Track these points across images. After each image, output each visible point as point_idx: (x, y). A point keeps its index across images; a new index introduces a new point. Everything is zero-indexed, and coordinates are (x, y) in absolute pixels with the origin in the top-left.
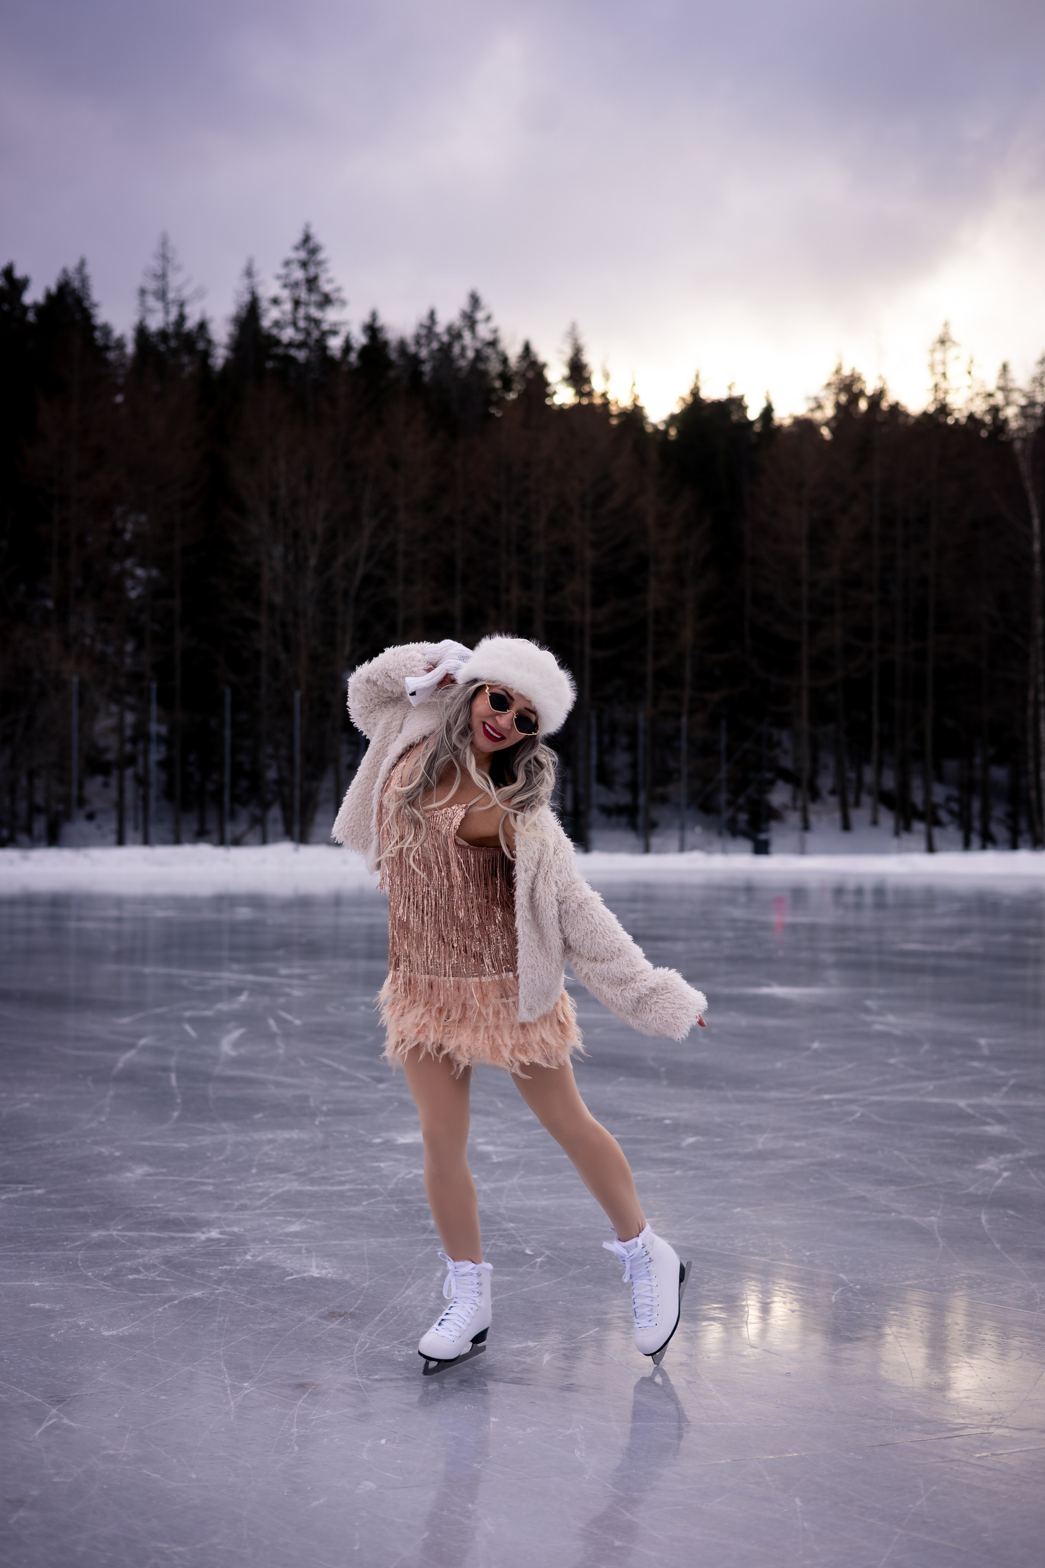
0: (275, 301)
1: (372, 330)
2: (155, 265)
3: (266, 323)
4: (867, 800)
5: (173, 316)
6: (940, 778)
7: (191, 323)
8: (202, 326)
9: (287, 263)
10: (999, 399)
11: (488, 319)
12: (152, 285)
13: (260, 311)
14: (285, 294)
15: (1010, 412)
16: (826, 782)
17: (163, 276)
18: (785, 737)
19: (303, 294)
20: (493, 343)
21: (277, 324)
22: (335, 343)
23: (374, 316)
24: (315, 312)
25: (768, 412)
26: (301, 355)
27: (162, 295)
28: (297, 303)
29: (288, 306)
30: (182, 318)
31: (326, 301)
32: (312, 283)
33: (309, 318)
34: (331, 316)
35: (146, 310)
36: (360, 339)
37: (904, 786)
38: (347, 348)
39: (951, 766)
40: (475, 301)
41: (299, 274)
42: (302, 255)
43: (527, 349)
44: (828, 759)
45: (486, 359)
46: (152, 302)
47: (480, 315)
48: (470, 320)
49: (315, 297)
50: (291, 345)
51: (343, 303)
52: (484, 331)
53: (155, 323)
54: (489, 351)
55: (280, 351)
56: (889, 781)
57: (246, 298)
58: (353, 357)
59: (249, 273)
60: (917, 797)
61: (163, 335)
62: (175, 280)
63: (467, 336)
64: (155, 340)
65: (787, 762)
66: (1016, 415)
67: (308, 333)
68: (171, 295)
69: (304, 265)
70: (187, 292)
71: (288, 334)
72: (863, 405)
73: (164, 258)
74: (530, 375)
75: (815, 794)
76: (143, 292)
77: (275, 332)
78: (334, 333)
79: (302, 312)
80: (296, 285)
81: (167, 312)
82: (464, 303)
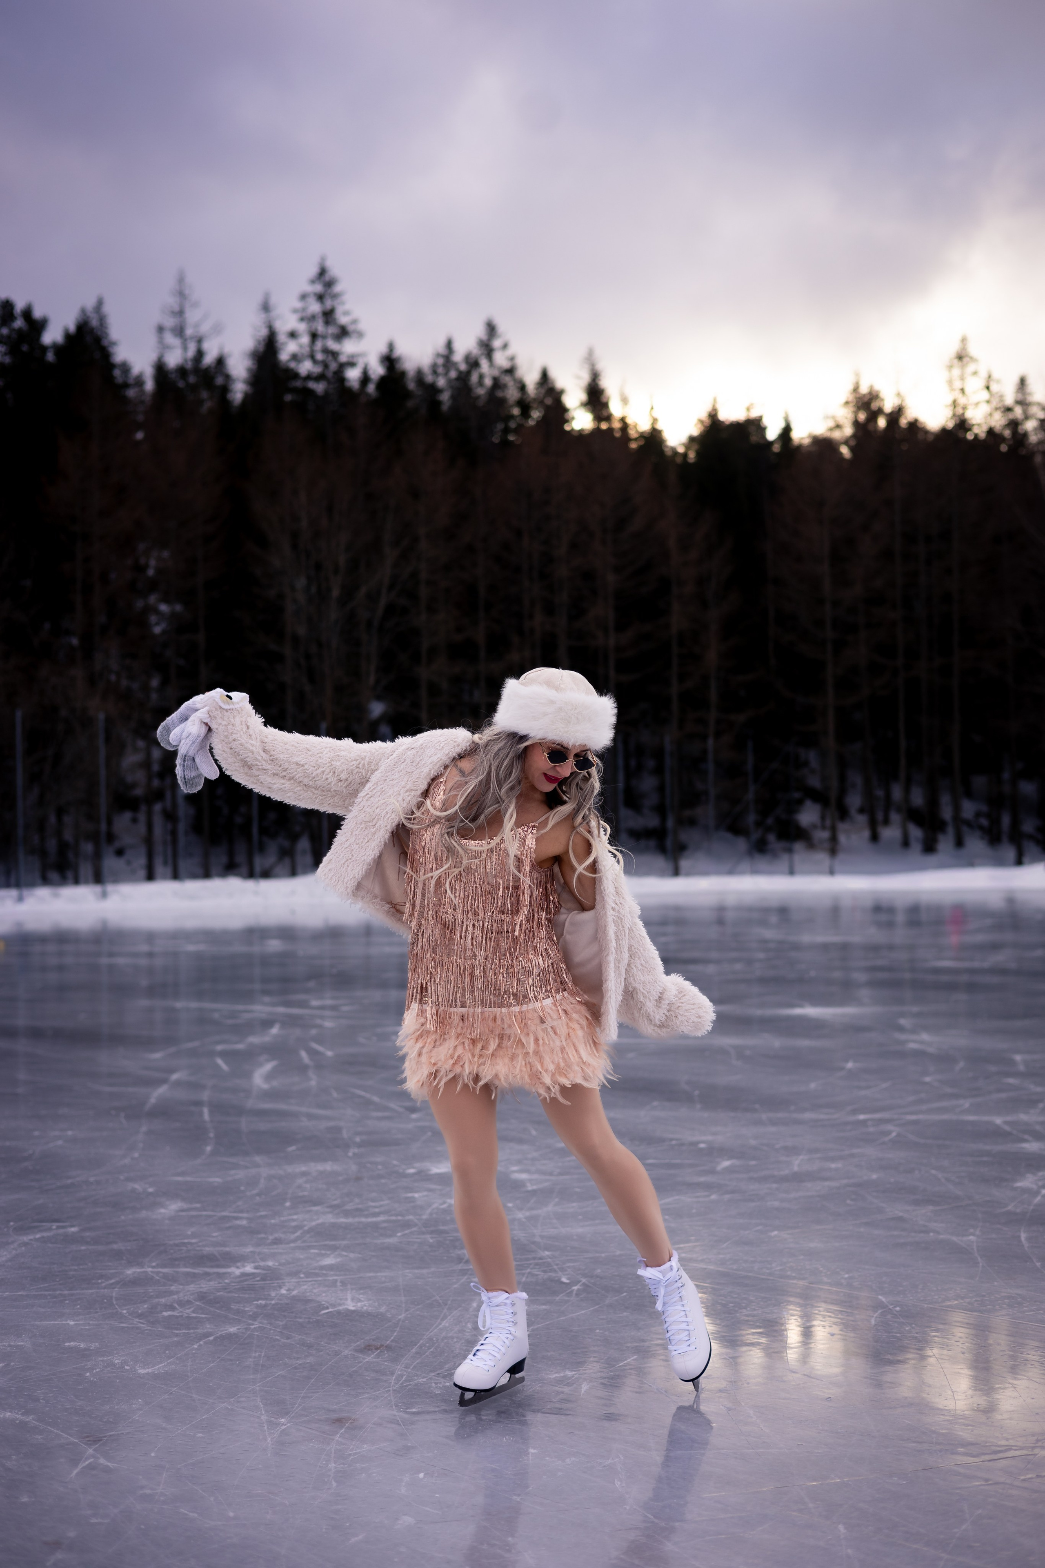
0: (293, 335)
1: (390, 361)
2: (172, 302)
3: (284, 356)
4: (895, 817)
5: (191, 352)
6: (969, 794)
7: (209, 359)
8: (220, 362)
9: (304, 297)
10: (1018, 412)
11: (505, 346)
12: (170, 322)
13: (278, 345)
14: (302, 327)
15: (1030, 425)
16: (854, 800)
17: (180, 313)
18: (812, 757)
19: (320, 327)
20: (510, 371)
21: (295, 357)
22: (353, 375)
23: (391, 347)
24: (332, 345)
25: (786, 431)
26: (319, 387)
27: (179, 331)
28: (314, 336)
29: (305, 340)
30: (200, 354)
31: (343, 333)
32: (328, 315)
33: (326, 351)
34: (348, 348)
35: (164, 347)
36: (377, 370)
37: (933, 803)
38: (365, 379)
39: (980, 782)
40: (491, 329)
41: (315, 307)
42: (318, 288)
43: (545, 376)
44: (856, 778)
45: (504, 387)
46: (170, 339)
47: (497, 343)
48: (487, 348)
49: (332, 330)
50: (309, 377)
51: (360, 335)
52: (501, 359)
53: (173, 359)
54: (507, 379)
55: (298, 384)
56: (918, 798)
57: (264, 332)
58: (371, 388)
59: (266, 307)
60: (947, 813)
61: (182, 371)
62: (192, 316)
63: (484, 364)
64: (173, 376)
65: (814, 782)
66: (1035, 429)
67: (326, 365)
68: (189, 332)
69: (320, 298)
70: (205, 328)
71: (306, 367)
72: (882, 423)
73: (181, 294)
74: (549, 401)
75: (843, 813)
76: (160, 329)
77: (293, 365)
78: (352, 364)
79: (319, 345)
80: (313, 318)
81: (185, 348)
82: (480, 331)
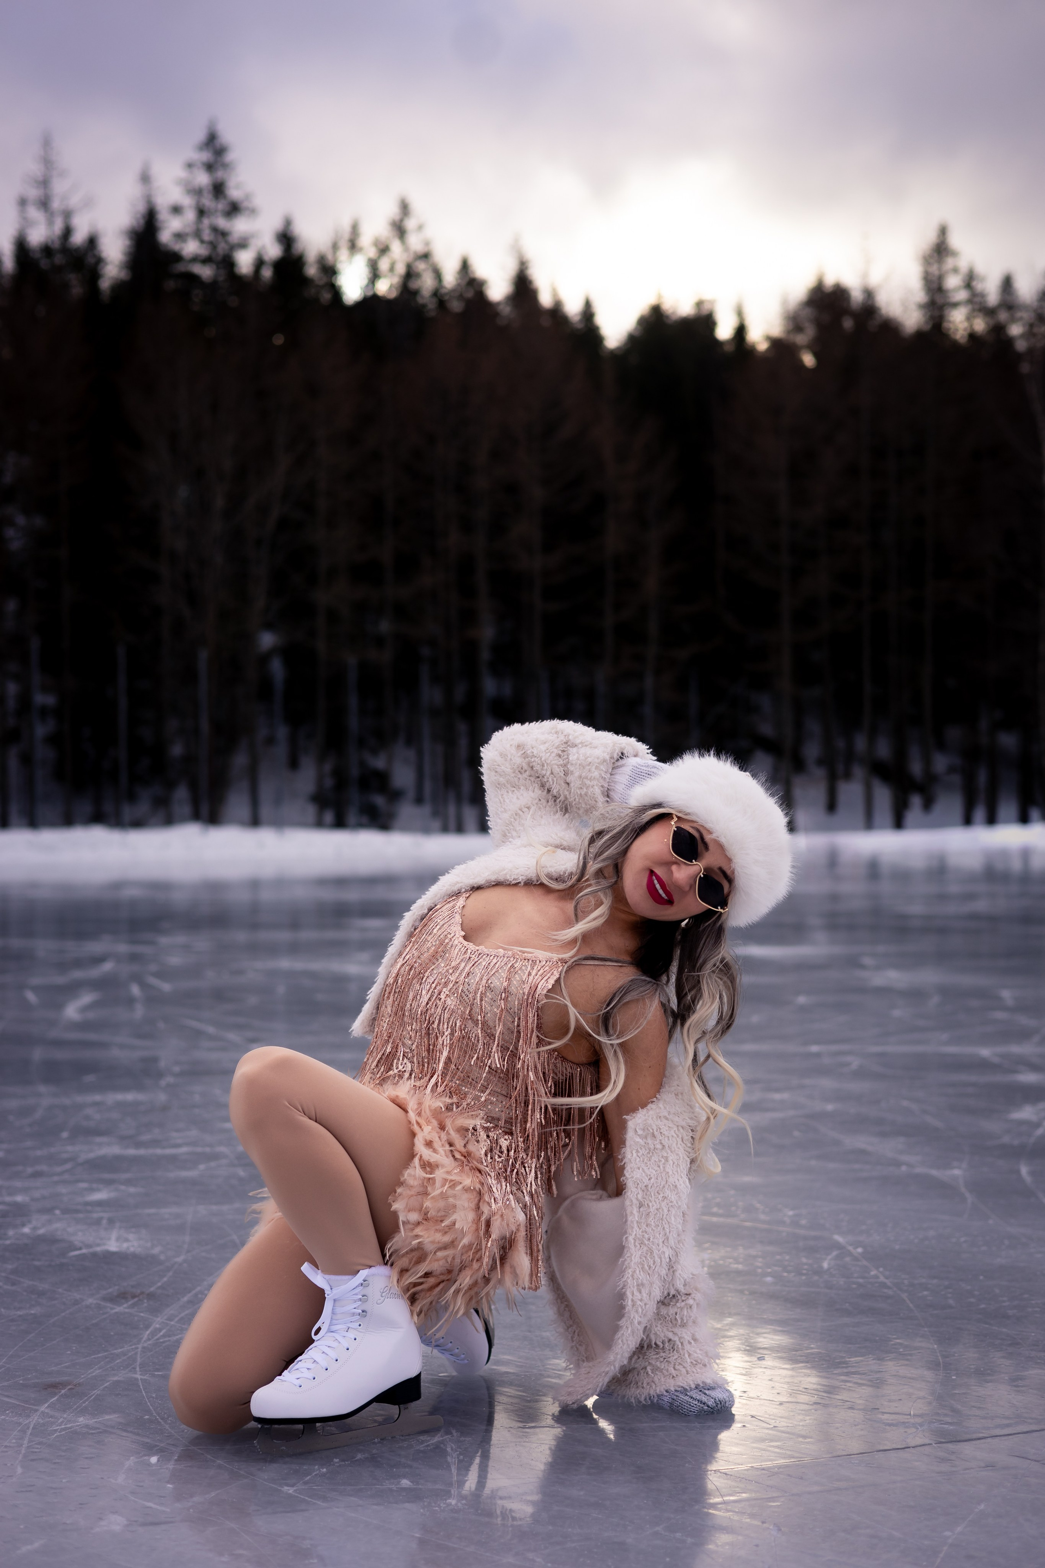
0: (176, 210)
1: (286, 238)
2: (35, 168)
3: (165, 237)
4: (859, 772)
5: (58, 227)
6: (941, 745)
7: (79, 238)
8: (92, 242)
9: (190, 166)
10: (1003, 316)
11: (420, 228)
12: (33, 193)
13: (158, 224)
14: (187, 202)
15: (1015, 330)
16: (812, 751)
17: (45, 183)
18: (765, 701)
19: (208, 201)
20: (425, 256)
21: (179, 236)
22: (245, 261)
23: (288, 223)
24: (222, 222)
25: (741, 331)
26: (206, 272)
27: (44, 204)
28: (201, 212)
29: (190, 216)
30: (67, 232)
31: (234, 209)
32: (218, 189)
33: (215, 230)
34: (240, 226)
35: (26, 223)
36: (274, 251)
37: (901, 755)
38: (259, 263)
39: (954, 734)
40: (405, 208)
41: (203, 179)
42: (206, 156)
43: (465, 266)
44: (813, 726)
45: (418, 275)
46: (35, 213)
47: (410, 224)
48: (400, 230)
49: (221, 206)
50: (195, 259)
51: (253, 211)
52: (415, 242)
53: (37, 236)
54: (421, 266)
55: (181, 268)
56: (884, 750)
57: (141, 208)
58: (267, 273)
59: (145, 178)
60: (916, 768)
61: (47, 250)
62: (59, 187)
63: (396, 248)
64: (37, 255)
65: (766, 729)
66: (1022, 336)
67: (213, 245)
68: (56, 204)
69: (210, 167)
70: (74, 201)
71: (191, 248)
72: (848, 324)
73: (47, 162)
74: (470, 294)
75: (799, 765)
76: (23, 202)
77: (176, 247)
78: (243, 245)
79: (206, 222)
80: (198, 192)
81: (50, 222)
82: (392, 210)
